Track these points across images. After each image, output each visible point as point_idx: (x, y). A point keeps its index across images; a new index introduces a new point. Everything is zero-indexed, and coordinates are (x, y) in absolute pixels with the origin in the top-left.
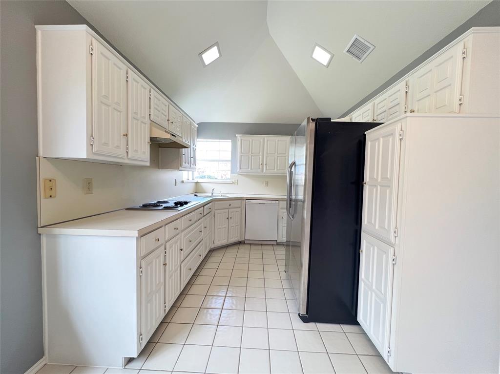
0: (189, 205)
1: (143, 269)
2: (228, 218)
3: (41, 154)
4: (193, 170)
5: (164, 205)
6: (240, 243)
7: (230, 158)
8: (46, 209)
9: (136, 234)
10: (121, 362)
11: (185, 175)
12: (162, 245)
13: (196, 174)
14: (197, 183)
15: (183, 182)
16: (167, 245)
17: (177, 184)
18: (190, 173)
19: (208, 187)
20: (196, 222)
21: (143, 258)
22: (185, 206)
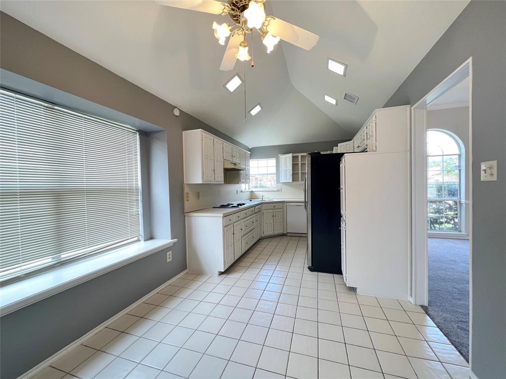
0: (245, 205)
1: (225, 232)
2: (273, 216)
3: (185, 183)
4: (248, 183)
5: (231, 206)
6: (283, 235)
7: (275, 172)
8: (188, 206)
9: (222, 215)
10: (217, 273)
11: (243, 187)
12: (231, 224)
13: (251, 185)
14: (252, 191)
15: (242, 191)
16: (235, 224)
17: (238, 193)
18: (247, 185)
19: (259, 194)
20: (250, 216)
21: (225, 227)
22: (243, 206)
